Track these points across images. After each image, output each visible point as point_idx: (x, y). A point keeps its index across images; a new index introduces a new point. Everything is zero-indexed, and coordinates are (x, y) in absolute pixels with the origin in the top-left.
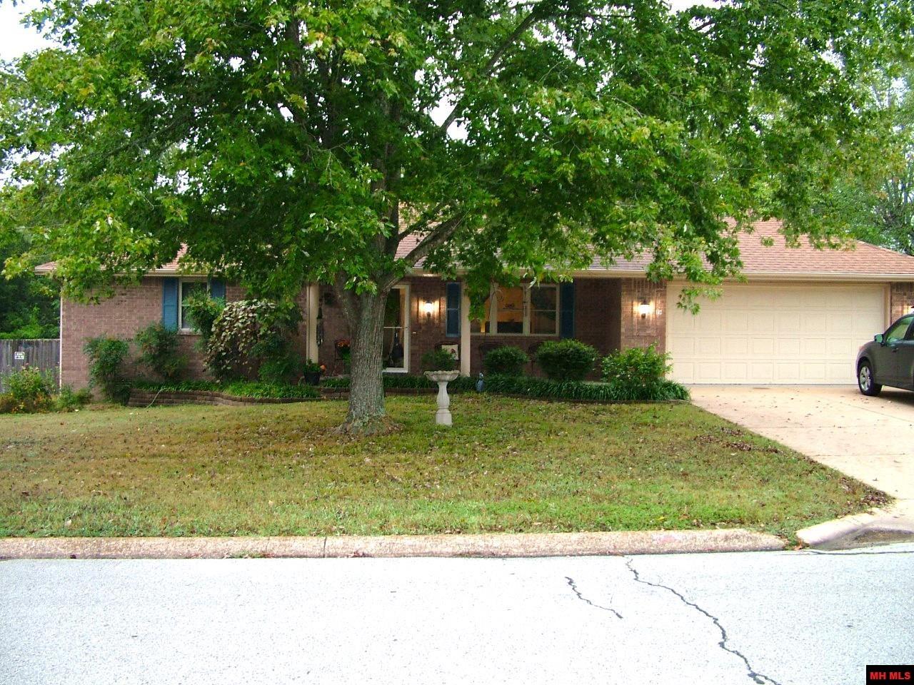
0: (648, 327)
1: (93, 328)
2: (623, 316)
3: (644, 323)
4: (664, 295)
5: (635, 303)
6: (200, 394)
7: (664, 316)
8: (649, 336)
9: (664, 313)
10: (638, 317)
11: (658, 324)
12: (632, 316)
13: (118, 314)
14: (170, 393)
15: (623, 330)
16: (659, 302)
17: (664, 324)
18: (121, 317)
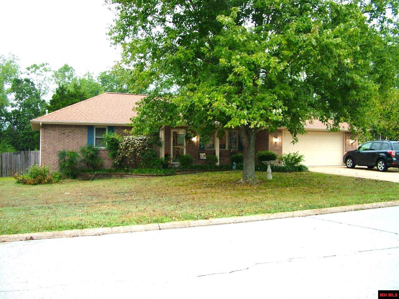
0: (277, 146)
1: (56, 146)
2: (269, 142)
3: (275, 145)
4: (282, 135)
5: (273, 138)
6: (114, 174)
7: (282, 143)
8: (277, 149)
9: (282, 141)
10: (274, 143)
11: (280, 145)
12: (272, 142)
13: (67, 141)
14: (99, 174)
15: (269, 148)
16: (280, 137)
17: (282, 145)
18: (69, 142)
